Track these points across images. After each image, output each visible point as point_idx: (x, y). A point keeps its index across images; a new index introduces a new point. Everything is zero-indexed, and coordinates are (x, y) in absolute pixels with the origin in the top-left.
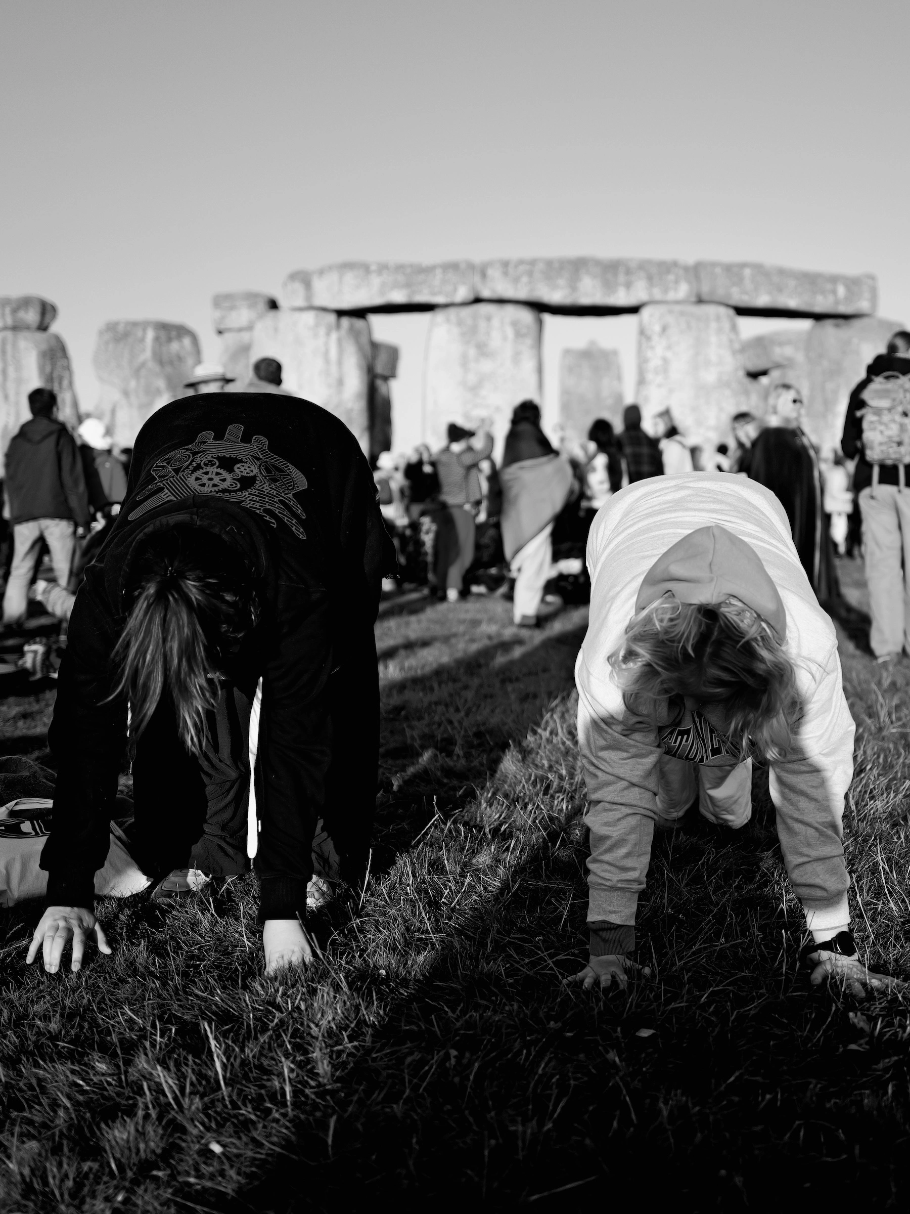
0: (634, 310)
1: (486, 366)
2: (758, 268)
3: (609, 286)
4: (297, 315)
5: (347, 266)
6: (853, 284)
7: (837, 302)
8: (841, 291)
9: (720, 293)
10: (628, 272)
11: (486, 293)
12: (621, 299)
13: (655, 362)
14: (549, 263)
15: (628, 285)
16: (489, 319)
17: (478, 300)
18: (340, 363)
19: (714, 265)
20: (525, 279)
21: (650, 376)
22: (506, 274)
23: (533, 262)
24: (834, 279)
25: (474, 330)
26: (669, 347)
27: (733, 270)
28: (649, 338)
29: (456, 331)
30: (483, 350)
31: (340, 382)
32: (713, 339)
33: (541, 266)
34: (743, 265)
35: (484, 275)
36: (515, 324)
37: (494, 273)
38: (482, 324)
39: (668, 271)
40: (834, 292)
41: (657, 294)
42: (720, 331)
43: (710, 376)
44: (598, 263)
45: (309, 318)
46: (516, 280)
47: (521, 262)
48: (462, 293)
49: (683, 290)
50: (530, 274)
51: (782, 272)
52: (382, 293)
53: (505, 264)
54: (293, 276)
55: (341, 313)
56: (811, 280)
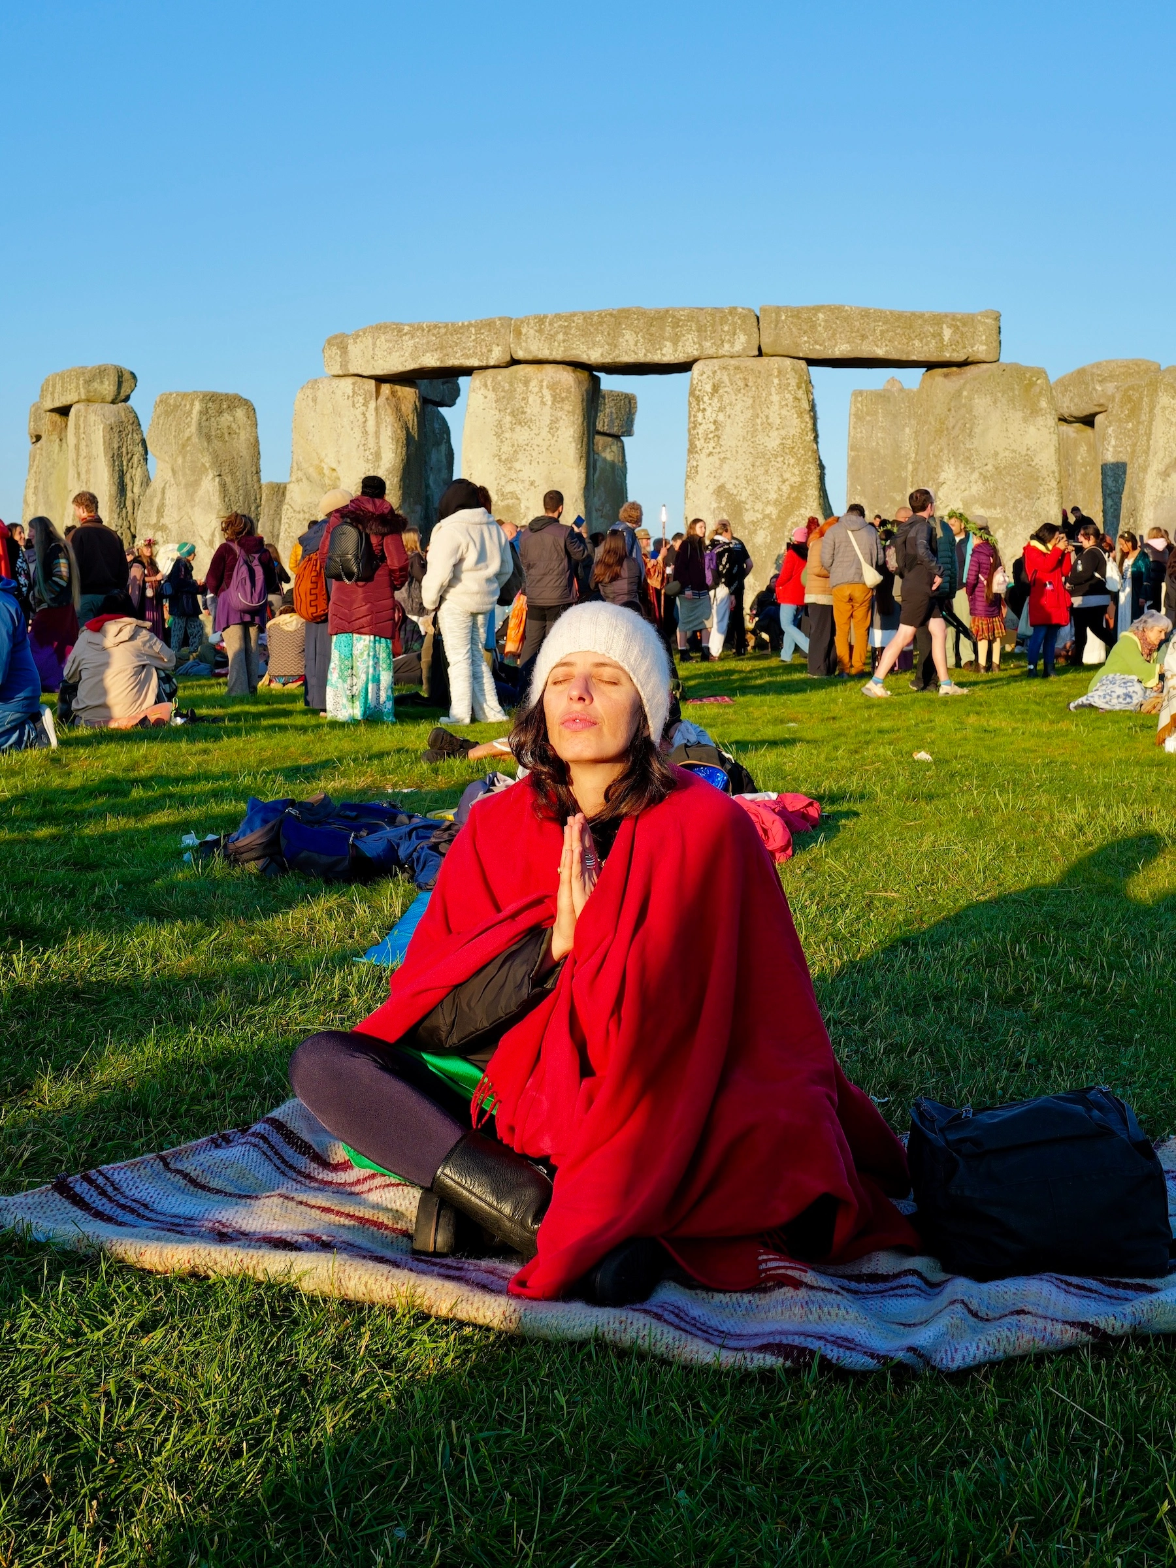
0: (684, 367)
1: (522, 435)
2: (836, 312)
3: (654, 341)
4: (336, 381)
5: (381, 328)
6: (963, 324)
7: (941, 347)
8: (947, 333)
9: (786, 344)
10: (676, 324)
11: (520, 354)
12: (668, 355)
13: (706, 427)
14: (587, 317)
15: (675, 340)
16: (526, 383)
17: (514, 362)
18: (377, 434)
19: (778, 310)
20: (561, 337)
21: (699, 444)
22: (540, 331)
23: (570, 317)
24: (938, 320)
25: (510, 395)
26: (721, 409)
27: (803, 317)
28: (698, 399)
29: (491, 395)
30: (519, 418)
31: (378, 456)
32: (775, 398)
33: (579, 320)
34: (818, 309)
35: (518, 333)
36: (552, 387)
37: (528, 331)
38: (520, 388)
39: (723, 320)
40: (938, 335)
41: (709, 348)
42: (783, 388)
43: (772, 442)
44: (642, 313)
45: (347, 385)
46: (552, 338)
47: (558, 317)
48: (497, 355)
49: (741, 342)
50: (566, 330)
51: (865, 314)
52: (414, 357)
53: (541, 320)
54: (330, 342)
55: (380, 380)
56: (906, 322)
